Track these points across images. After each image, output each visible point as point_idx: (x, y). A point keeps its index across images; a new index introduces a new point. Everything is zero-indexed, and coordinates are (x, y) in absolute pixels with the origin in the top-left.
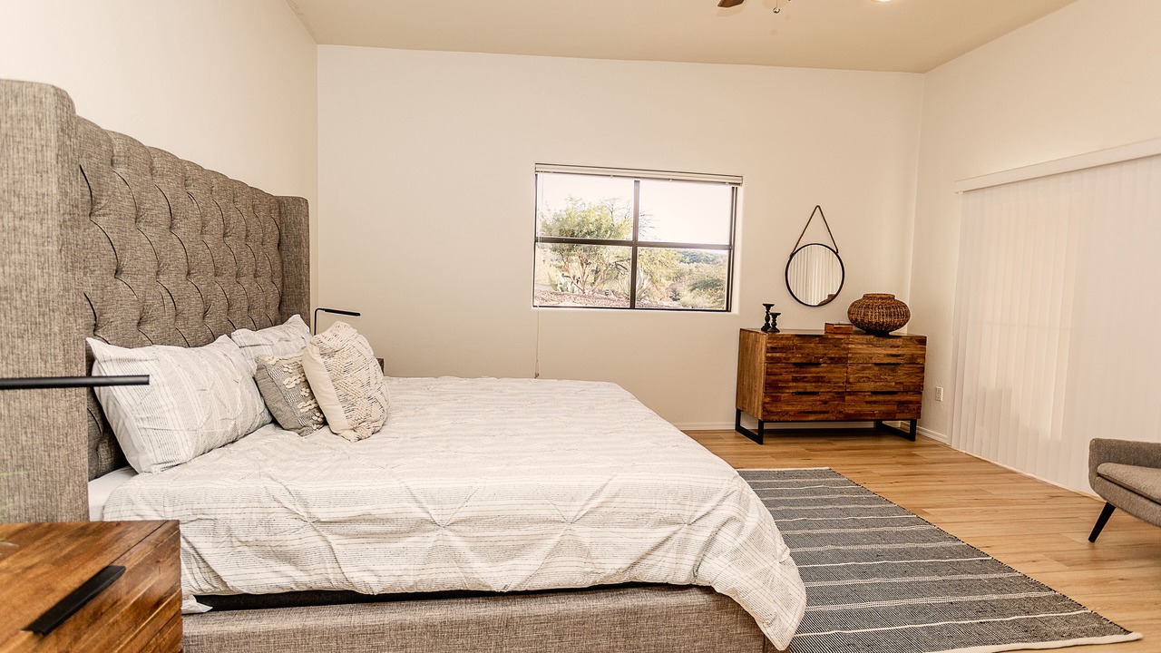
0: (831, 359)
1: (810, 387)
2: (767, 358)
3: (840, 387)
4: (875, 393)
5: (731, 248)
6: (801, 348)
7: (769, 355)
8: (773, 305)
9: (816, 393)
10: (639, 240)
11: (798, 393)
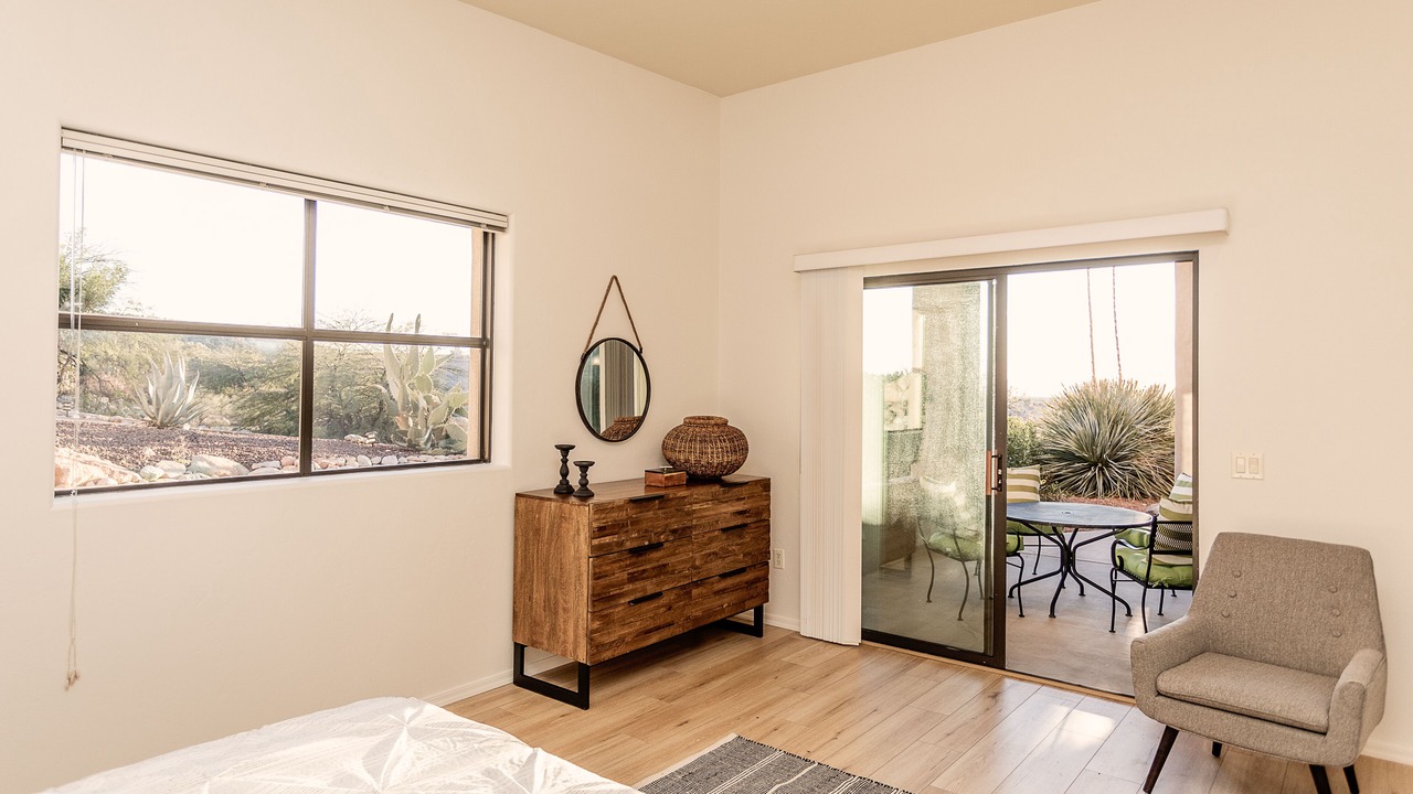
0: (674, 532)
1: (650, 587)
2: (594, 548)
3: (686, 577)
4: (724, 576)
5: (484, 344)
6: (635, 522)
7: (596, 542)
8: (573, 447)
9: (658, 595)
10: (318, 326)
11: (637, 601)
